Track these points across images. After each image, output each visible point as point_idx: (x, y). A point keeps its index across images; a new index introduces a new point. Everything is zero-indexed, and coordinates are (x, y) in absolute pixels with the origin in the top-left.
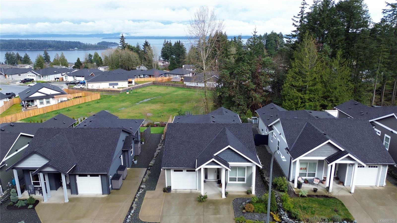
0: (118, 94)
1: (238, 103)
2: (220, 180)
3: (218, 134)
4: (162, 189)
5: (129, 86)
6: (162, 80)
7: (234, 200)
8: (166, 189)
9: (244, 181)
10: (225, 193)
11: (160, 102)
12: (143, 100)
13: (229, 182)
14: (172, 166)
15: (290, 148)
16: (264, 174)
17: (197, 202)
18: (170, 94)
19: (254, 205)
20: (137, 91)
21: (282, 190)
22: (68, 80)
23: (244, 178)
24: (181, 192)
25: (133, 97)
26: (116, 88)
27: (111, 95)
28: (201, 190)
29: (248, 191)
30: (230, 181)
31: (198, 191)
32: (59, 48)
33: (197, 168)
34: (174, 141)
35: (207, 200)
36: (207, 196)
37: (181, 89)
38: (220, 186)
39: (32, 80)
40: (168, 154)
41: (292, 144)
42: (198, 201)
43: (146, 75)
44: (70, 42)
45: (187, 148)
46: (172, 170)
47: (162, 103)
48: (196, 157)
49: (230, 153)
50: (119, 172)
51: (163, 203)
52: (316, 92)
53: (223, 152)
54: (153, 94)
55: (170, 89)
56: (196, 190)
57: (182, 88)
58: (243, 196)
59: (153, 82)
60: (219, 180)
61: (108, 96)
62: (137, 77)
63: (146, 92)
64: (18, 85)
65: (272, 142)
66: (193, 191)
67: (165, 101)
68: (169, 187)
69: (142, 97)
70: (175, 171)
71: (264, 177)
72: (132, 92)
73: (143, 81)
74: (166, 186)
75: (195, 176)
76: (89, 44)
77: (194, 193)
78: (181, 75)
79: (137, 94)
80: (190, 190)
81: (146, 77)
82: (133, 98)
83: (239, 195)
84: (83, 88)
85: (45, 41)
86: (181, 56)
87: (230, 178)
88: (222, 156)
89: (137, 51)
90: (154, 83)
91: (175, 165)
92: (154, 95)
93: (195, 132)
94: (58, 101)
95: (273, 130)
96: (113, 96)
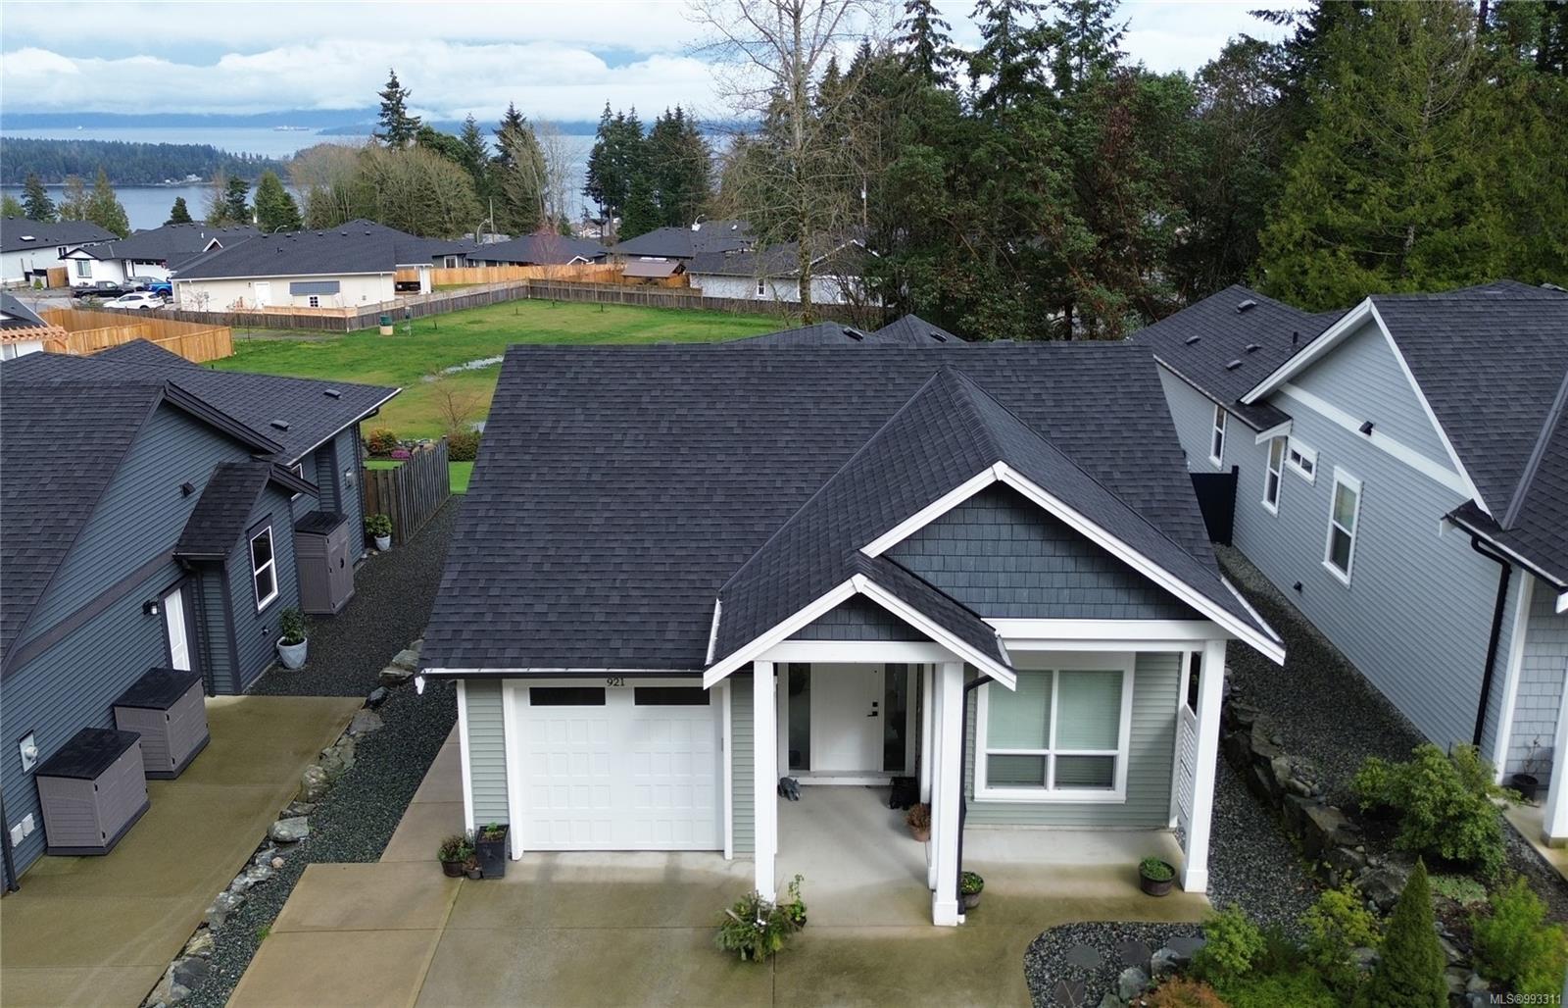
0: (336, 337)
2: (910, 779)
3: (890, 420)
4: (432, 851)
6: (579, 276)
7: (1040, 940)
8: (462, 851)
9: (1108, 782)
10: (960, 884)
12: (467, 361)
13: (983, 792)
14: (509, 653)
15: (1499, 506)
16: (1257, 734)
17: (718, 965)
19: (1223, 989)
20: (440, 324)
21: (1462, 856)
23: (1112, 759)
24: (589, 878)
25: (414, 348)
26: (327, 304)
27: (294, 338)
28: (752, 860)
29: (1151, 862)
30: (993, 781)
31: (726, 867)
33: (718, 659)
34: (545, 470)
35: (801, 946)
36: (802, 910)
37: (676, 317)
38: (912, 823)
40: (490, 560)
41: (1515, 474)
42: (728, 950)
44: (165, 149)
45: (644, 514)
46: (517, 691)
48: (716, 584)
49: (1005, 532)
50: (127, 719)
51: (425, 967)
52: (1468, 262)
53: (945, 531)
54: (525, 335)
55: (618, 317)
56: (716, 858)
57: (678, 311)
58: (1111, 910)
60: (896, 774)
61: (275, 343)
62: (451, 265)
63: (486, 328)
65: (1273, 509)
66: (691, 865)
68: (488, 834)
69: (464, 348)
70: (540, 697)
71: (1254, 755)
72: (408, 328)
74: (470, 825)
75: (709, 744)
76: (254, 156)
77: (694, 885)
78: (677, 258)
79: (435, 337)
80: (664, 858)
82: (411, 353)
83: (1073, 904)
85: (46, 143)
86: (683, 186)
87: (990, 756)
88: (937, 563)
89: (466, 159)
90: (534, 291)
91: (534, 645)
92: (527, 340)
93: (711, 406)
95: (1290, 422)
96: (305, 346)
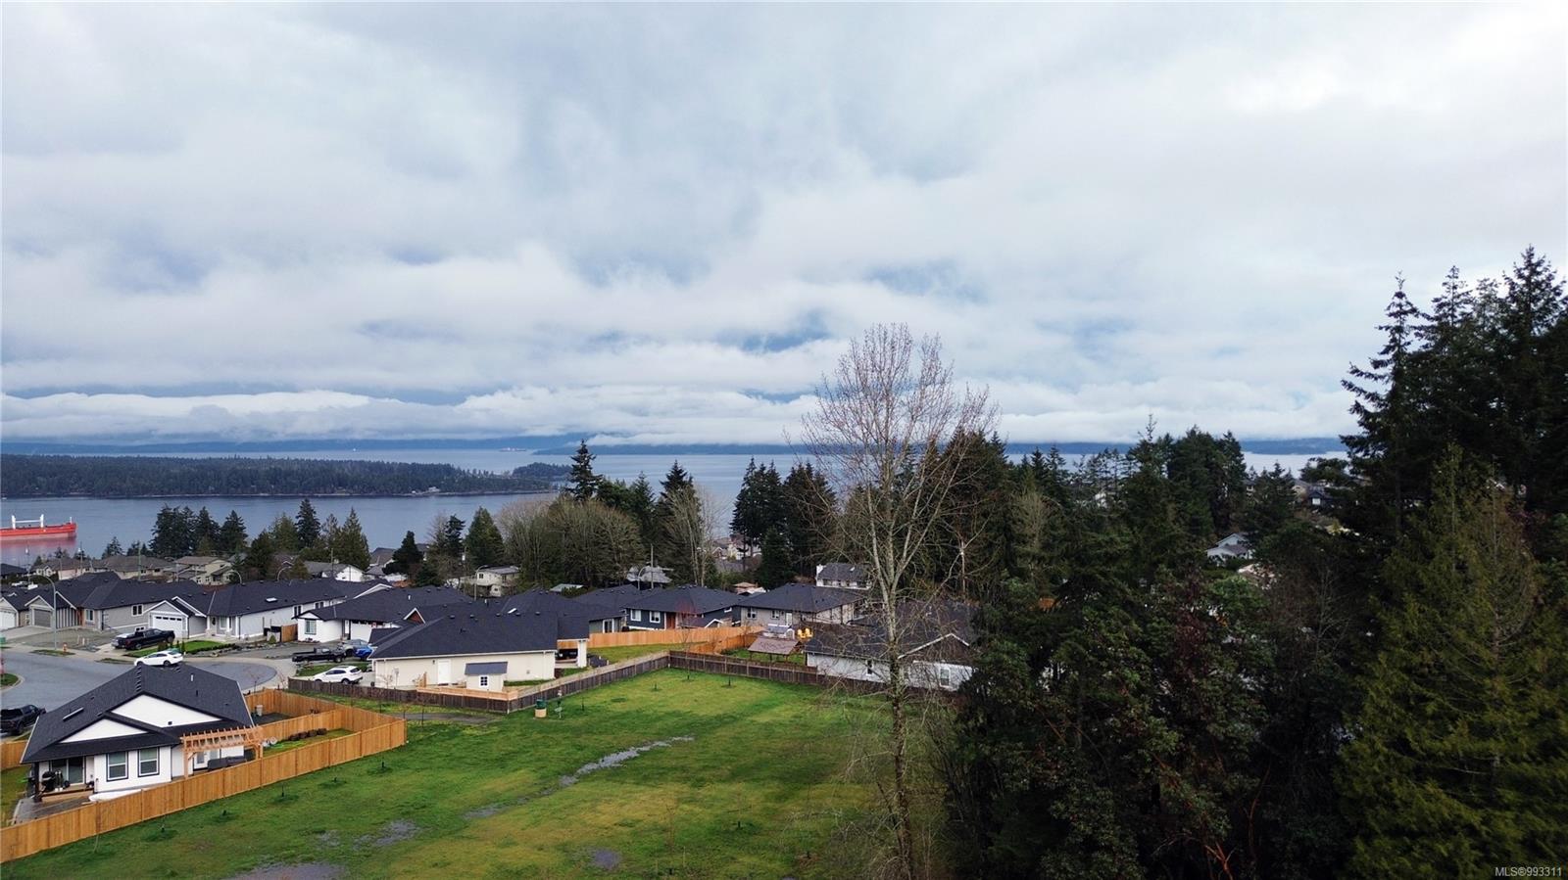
0: (496, 719)
1: (1089, 831)
5: (558, 673)
6: (715, 643)
11: (678, 774)
12: (602, 754)
18: (735, 719)
20: (587, 703)
22: (315, 638)
25: (560, 737)
26: (494, 687)
27: (462, 722)
32: (372, 488)
37: (794, 694)
39: (164, 639)
43: (653, 612)
47: (687, 779)
54: (659, 718)
55: (745, 692)
57: (795, 689)
59: (671, 653)
61: (445, 727)
62: (608, 628)
64: (100, 659)
67: (704, 768)
69: (603, 737)
72: (560, 709)
73: (630, 644)
76: (482, 472)
78: (801, 613)
79: (581, 721)
81: (653, 619)
82: (558, 744)
84: (356, 682)
85: (327, 463)
89: (637, 507)
90: (676, 661)
92: (659, 724)
94: (200, 761)
96: (469, 731)
